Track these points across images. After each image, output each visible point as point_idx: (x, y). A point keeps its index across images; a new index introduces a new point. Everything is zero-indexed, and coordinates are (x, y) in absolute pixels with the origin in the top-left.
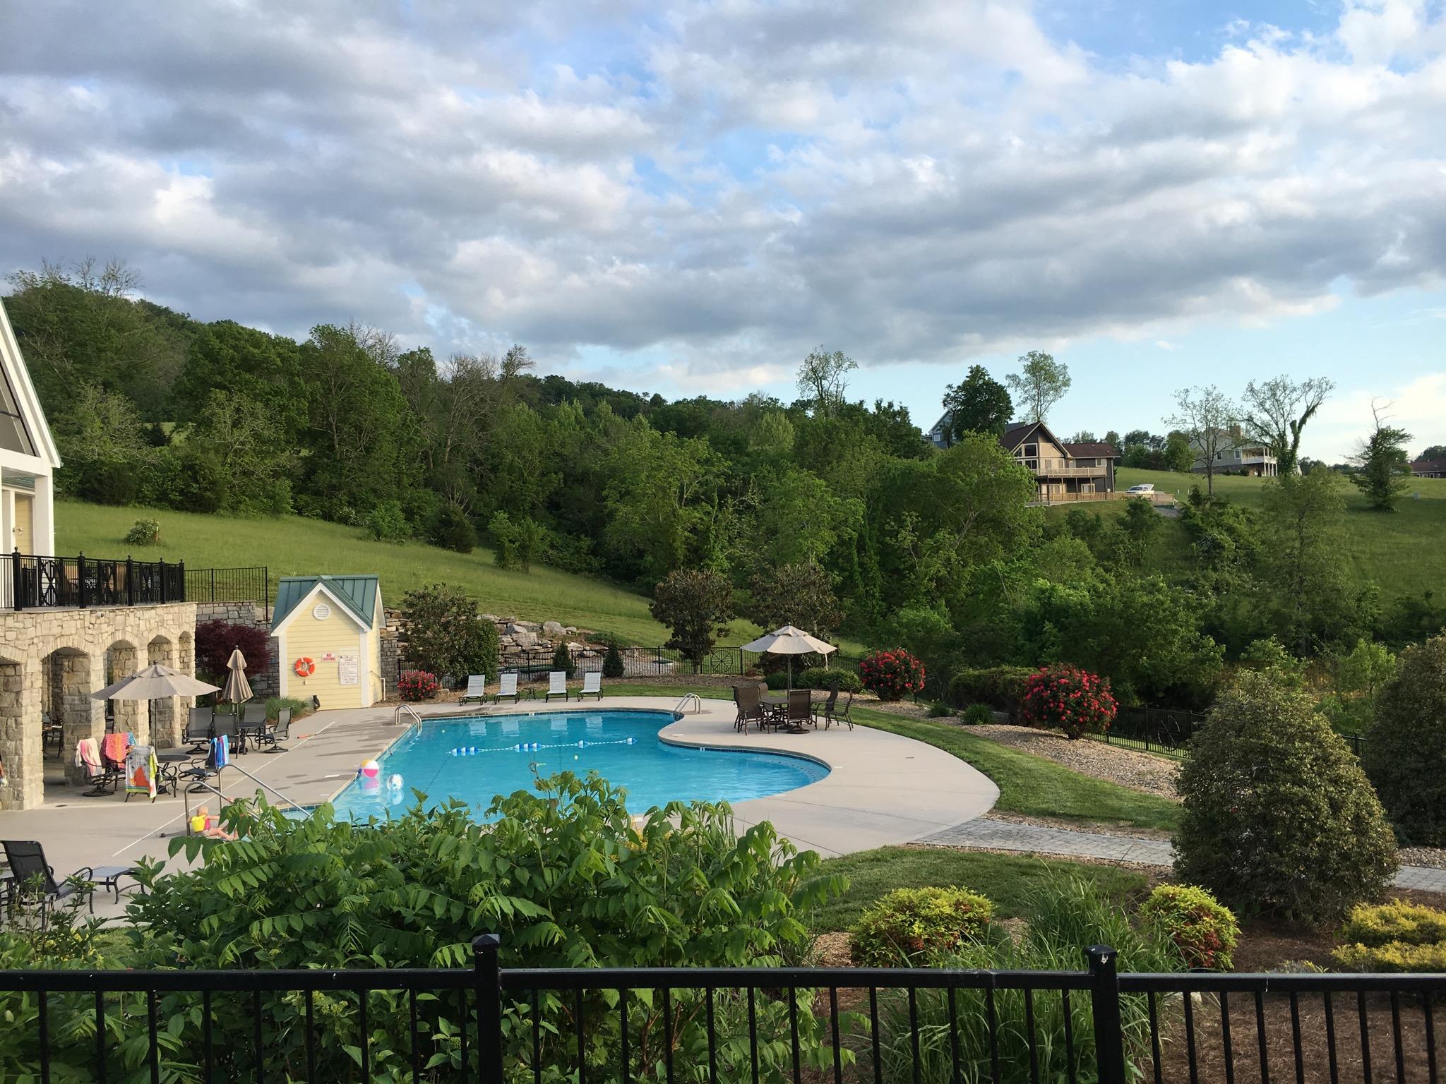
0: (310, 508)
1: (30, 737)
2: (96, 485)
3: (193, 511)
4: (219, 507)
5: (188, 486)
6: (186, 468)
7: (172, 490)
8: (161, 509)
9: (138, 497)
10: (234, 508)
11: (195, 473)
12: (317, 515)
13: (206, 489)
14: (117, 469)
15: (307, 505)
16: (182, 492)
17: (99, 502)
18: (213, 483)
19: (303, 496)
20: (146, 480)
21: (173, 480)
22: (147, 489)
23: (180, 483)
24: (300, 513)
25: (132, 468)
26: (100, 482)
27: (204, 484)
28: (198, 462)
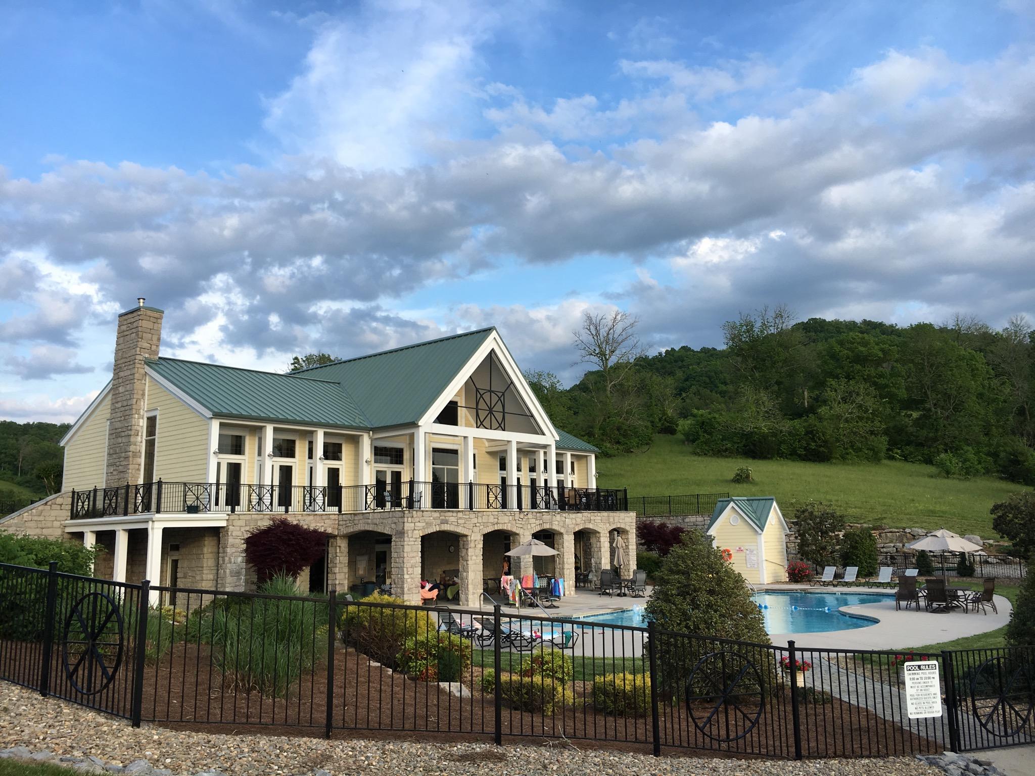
0: (912, 456)
1: (474, 571)
2: (752, 447)
3: (814, 461)
4: (832, 458)
5: (808, 444)
6: (807, 433)
7: (800, 448)
8: (793, 461)
9: (778, 454)
10: (844, 458)
11: (814, 435)
12: (920, 460)
13: (821, 446)
14: (764, 437)
15: (911, 453)
16: (805, 449)
17: (754, 458)
18: (826, 442)
19: (908, 447)
20: (783, 442)
21: (799, 441)
22: (783, 447)
23: (804, 443)
24: (906, 460)
25: (774, 435)
26: (754, 445)
27: (819, 443)
28: (815, 428)
